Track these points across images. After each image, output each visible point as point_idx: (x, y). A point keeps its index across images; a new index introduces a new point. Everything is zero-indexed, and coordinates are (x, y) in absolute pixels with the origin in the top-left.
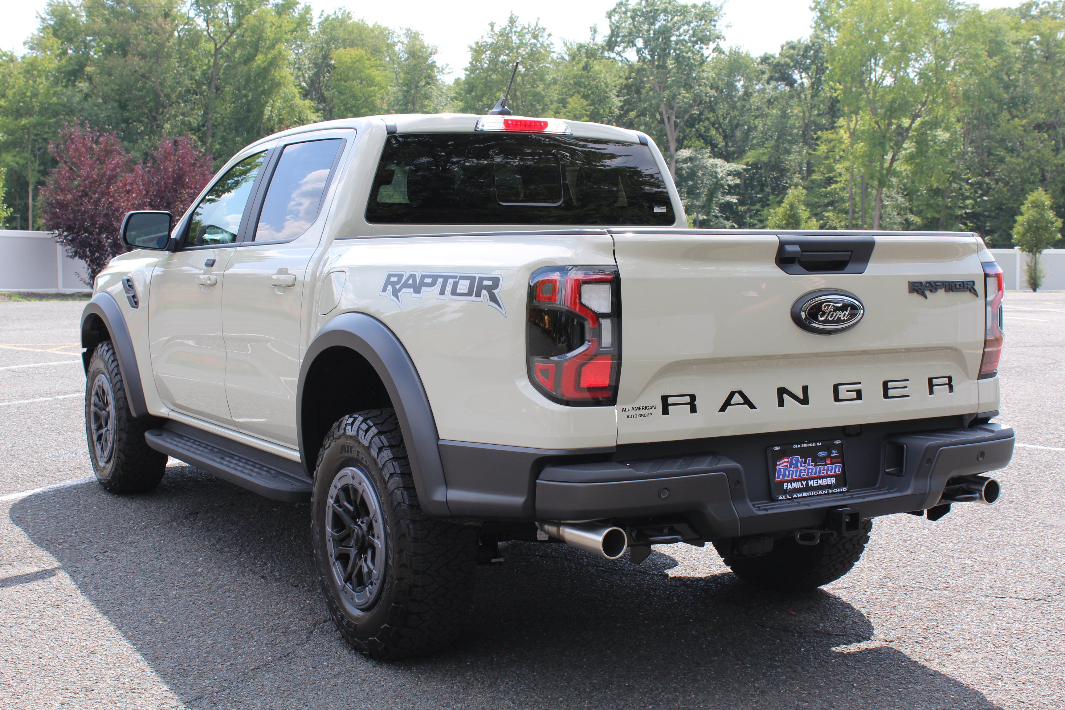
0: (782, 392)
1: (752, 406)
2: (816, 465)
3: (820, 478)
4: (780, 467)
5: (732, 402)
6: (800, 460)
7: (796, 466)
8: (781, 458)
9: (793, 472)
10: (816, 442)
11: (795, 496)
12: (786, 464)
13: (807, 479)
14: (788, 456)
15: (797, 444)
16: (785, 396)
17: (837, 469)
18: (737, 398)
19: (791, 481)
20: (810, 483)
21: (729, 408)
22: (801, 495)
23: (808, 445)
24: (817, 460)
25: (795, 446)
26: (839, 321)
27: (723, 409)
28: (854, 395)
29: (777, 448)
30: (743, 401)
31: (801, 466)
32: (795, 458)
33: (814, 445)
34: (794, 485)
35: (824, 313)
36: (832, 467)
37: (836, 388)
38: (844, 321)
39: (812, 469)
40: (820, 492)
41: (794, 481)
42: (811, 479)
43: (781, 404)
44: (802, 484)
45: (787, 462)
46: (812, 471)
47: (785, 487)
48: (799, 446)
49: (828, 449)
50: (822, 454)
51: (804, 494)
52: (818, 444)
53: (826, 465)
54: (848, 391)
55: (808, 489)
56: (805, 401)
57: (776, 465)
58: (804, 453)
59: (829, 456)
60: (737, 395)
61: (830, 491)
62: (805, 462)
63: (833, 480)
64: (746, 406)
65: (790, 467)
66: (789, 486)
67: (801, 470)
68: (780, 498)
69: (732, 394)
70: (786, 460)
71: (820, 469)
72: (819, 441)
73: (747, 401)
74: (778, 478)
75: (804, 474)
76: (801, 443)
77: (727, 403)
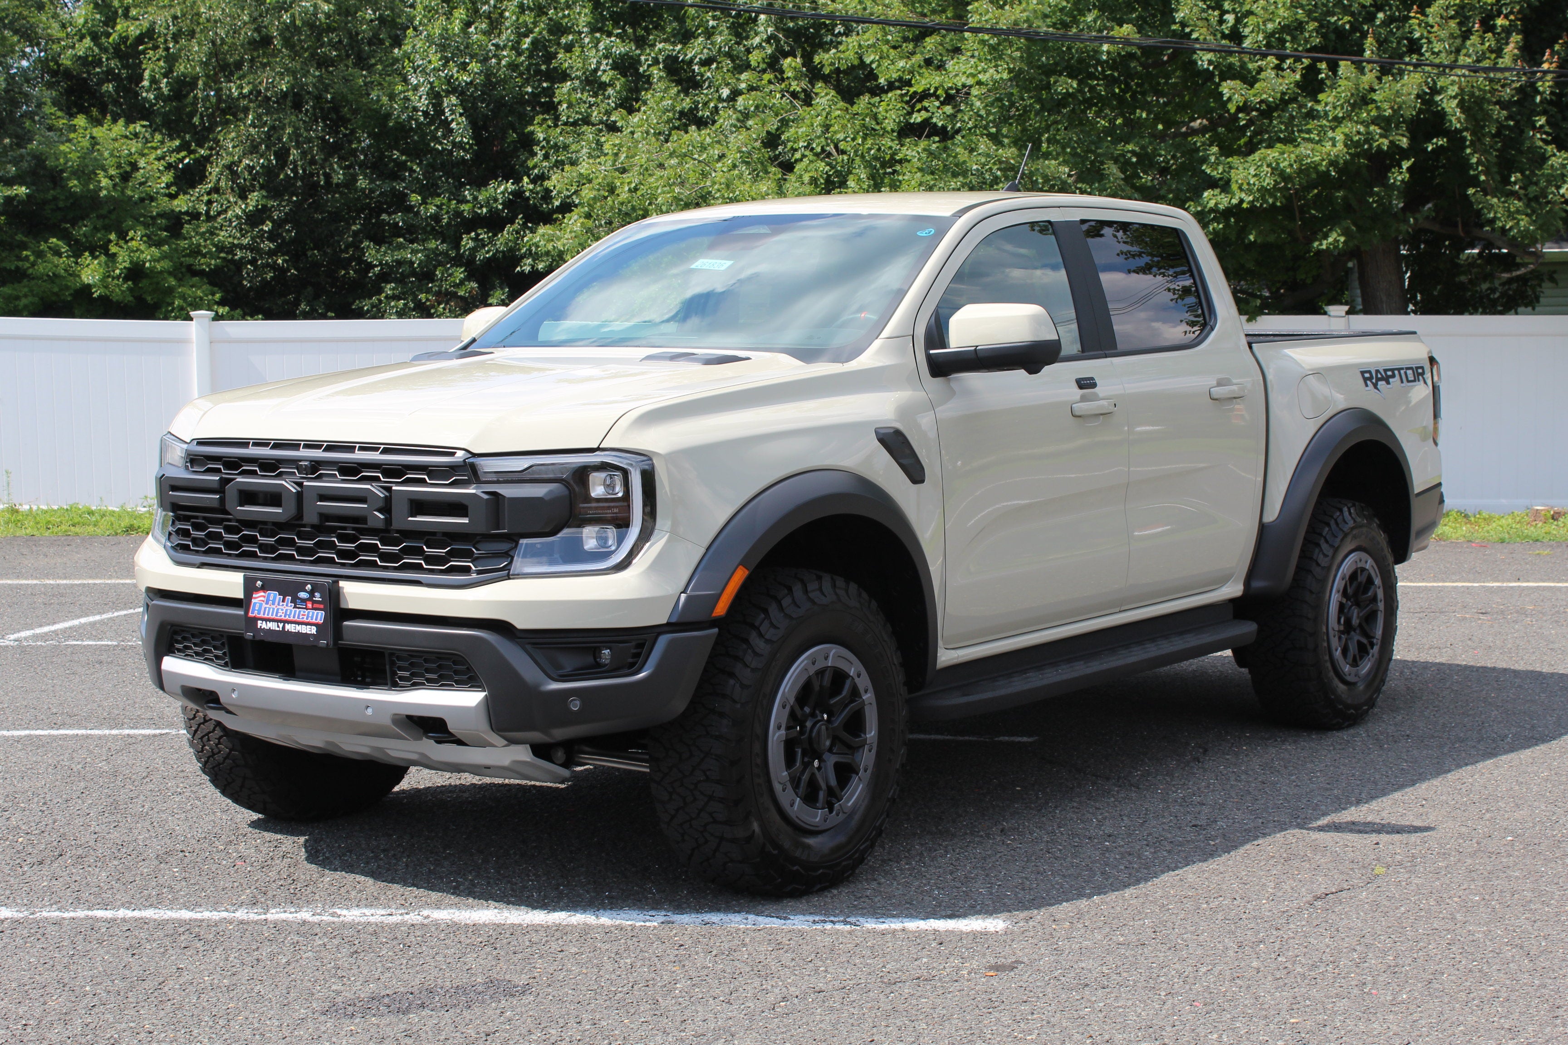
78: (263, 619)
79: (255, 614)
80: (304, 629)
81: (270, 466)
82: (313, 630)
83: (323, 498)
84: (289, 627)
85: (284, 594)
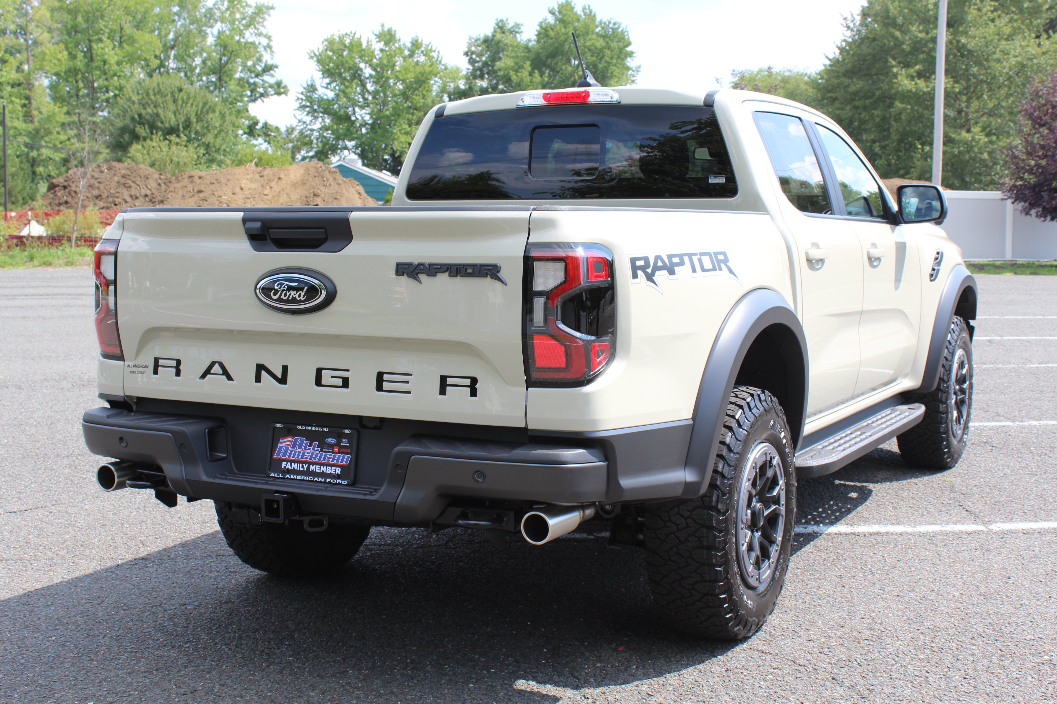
0: (260, 368)
1: (230, 378)
2: (321, 451)
3: (324, 465)
4: (282, 445)
5: (212, 372)
6: (305, 442)
7: (300, 448)
8: (285, 436)
9: (296, 453)
10: (322, 427)
11: (288, 476)
12: (289, 443)
13: (310, 463)
14: (293, 436)
15: (302, 425)
16: (263, 372)
17: (345, 459)
18: (217, 368)
19: (291, 462)
20: (312, 468)
21: (208, 376)
22: (295, 477)
23: (314, 429)
24: (323, 446)
25: (299, 427)
26: (294, 301)
27: (203, 376)
28: (339, 382)
29: (279, 425)
30: (221, 372)
31: (305, 448)
32: (300, 439)
33: (320, 429)
34: (294, 466)
35: (276, 292)
36: (339, 457)
37: (319, 372)
38: (300, 301)
39: (317, 454)
40: (316, 479)
41: (295, 462)
42: (314, 464)
43: (258, 379)
44: (303, 467)
45: (291, 441)
46: (316, 456)
47: (283, 465)
48: (304, 428)
49: (340, 436)
50: (331, 440)
51: (298, 477)
52: (325, 429)
53: (333, 452)
54: (332, 377)
55: (308, 473)
56: (283, 380)
57: (278, 442)
58: (311, 437)
59: (338, 444)
60: (217, 365)
61: (328, 480)
62: (310, 445)
63: (338, 471)
64: (224, 377)
65: (293, 447)
66: (288, 466)
67: (304, 453)
68: (272, 475)
69: (213, 364)
70: (290, 439)
71: (325, 455)
72: (326, 427)
73: (225, 372)
74: (278, 455)
75: (307, 457)
76: (306, 425)
77: (208, 372)
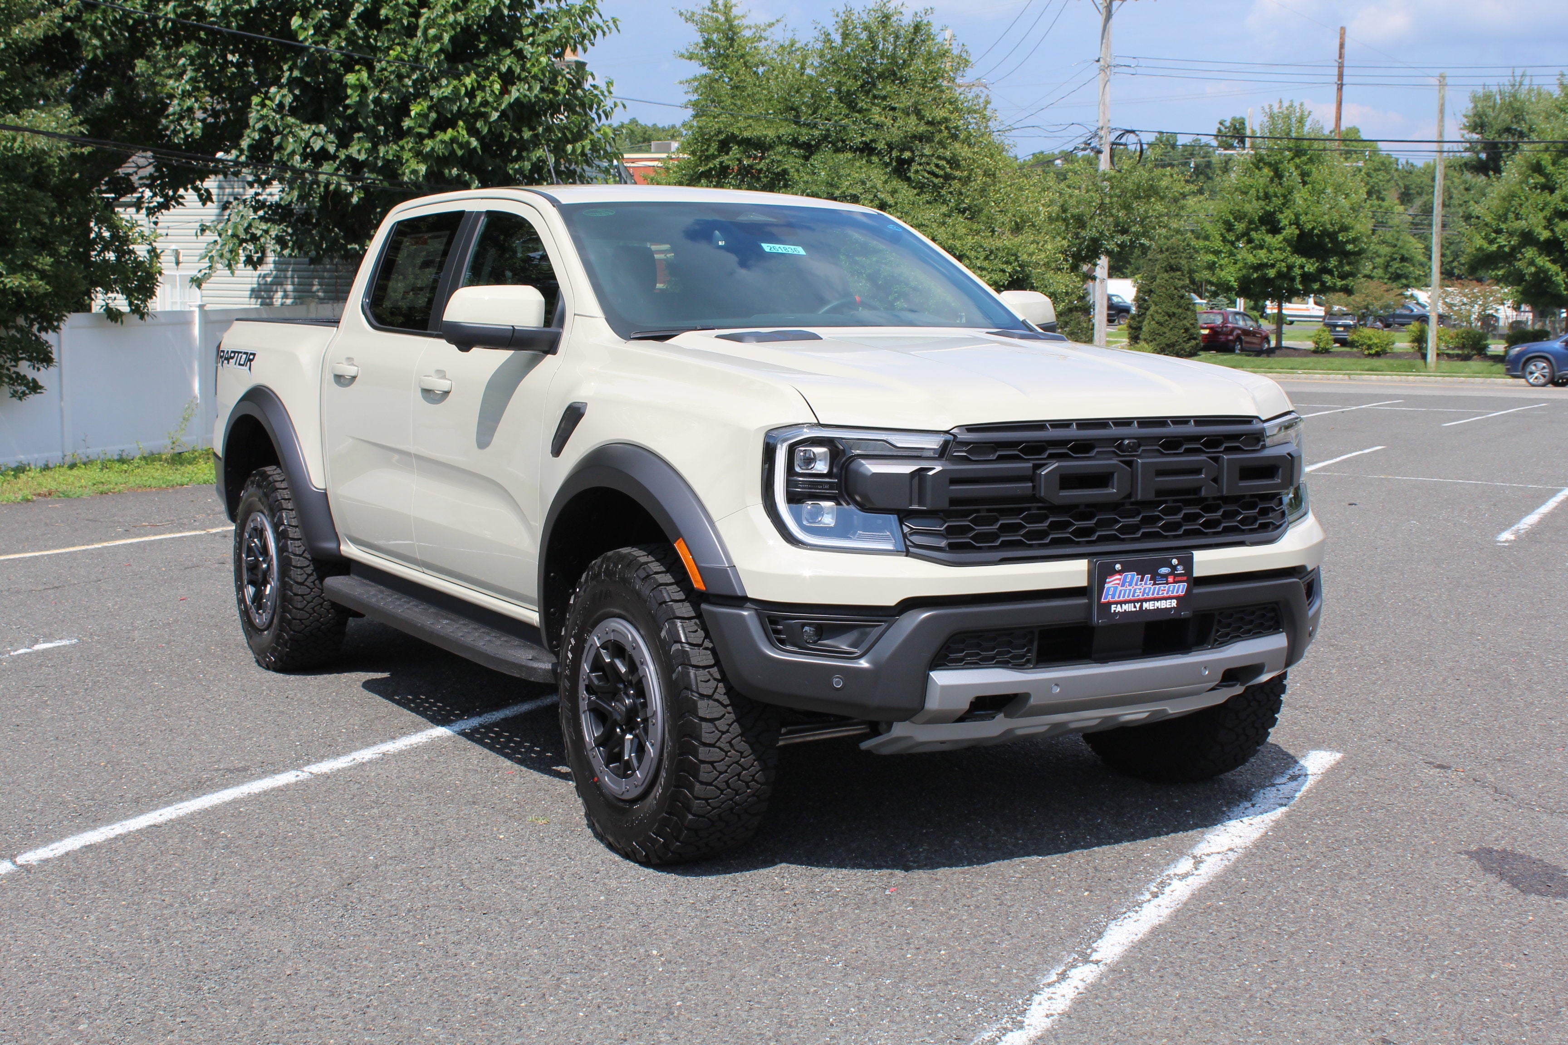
78: (1116, 603)
79: (1110, 598)
80: (1163, 604)
81: (1083, 447)
82: (1174, 603)
83: (1160, 473)
84: (1146, 605)
85: (1142, 573)
